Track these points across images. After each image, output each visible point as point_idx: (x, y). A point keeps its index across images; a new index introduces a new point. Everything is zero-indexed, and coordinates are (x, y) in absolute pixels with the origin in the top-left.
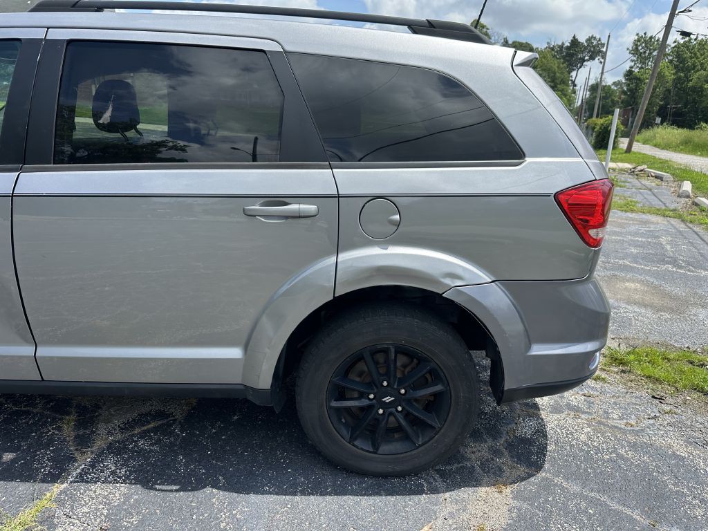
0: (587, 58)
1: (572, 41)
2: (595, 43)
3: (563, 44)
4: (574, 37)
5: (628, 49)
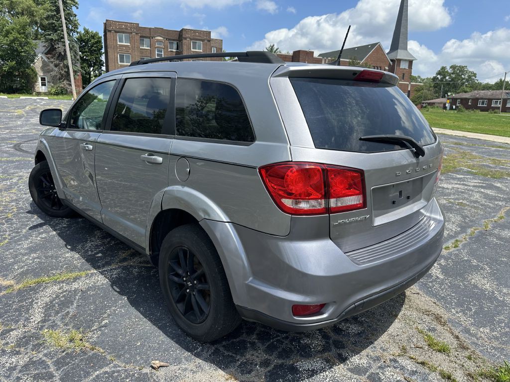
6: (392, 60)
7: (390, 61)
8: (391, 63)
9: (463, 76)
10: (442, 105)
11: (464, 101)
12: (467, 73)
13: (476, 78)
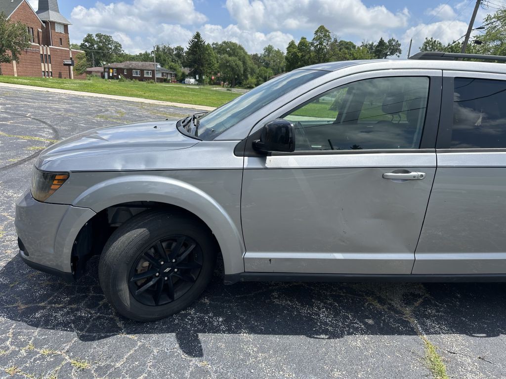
0: (388, 53)
1: (380, 41)
2: (394, 43)
3: (373, 43)
4: (381, 39)
5: (420, 48)
6: (44, 22)
7: (42, 22)
8: (44, 25)
9: (110, 46)
10: (100, 74)
11: (120, 71)
12: (113, 43)
13: (122, 49)
